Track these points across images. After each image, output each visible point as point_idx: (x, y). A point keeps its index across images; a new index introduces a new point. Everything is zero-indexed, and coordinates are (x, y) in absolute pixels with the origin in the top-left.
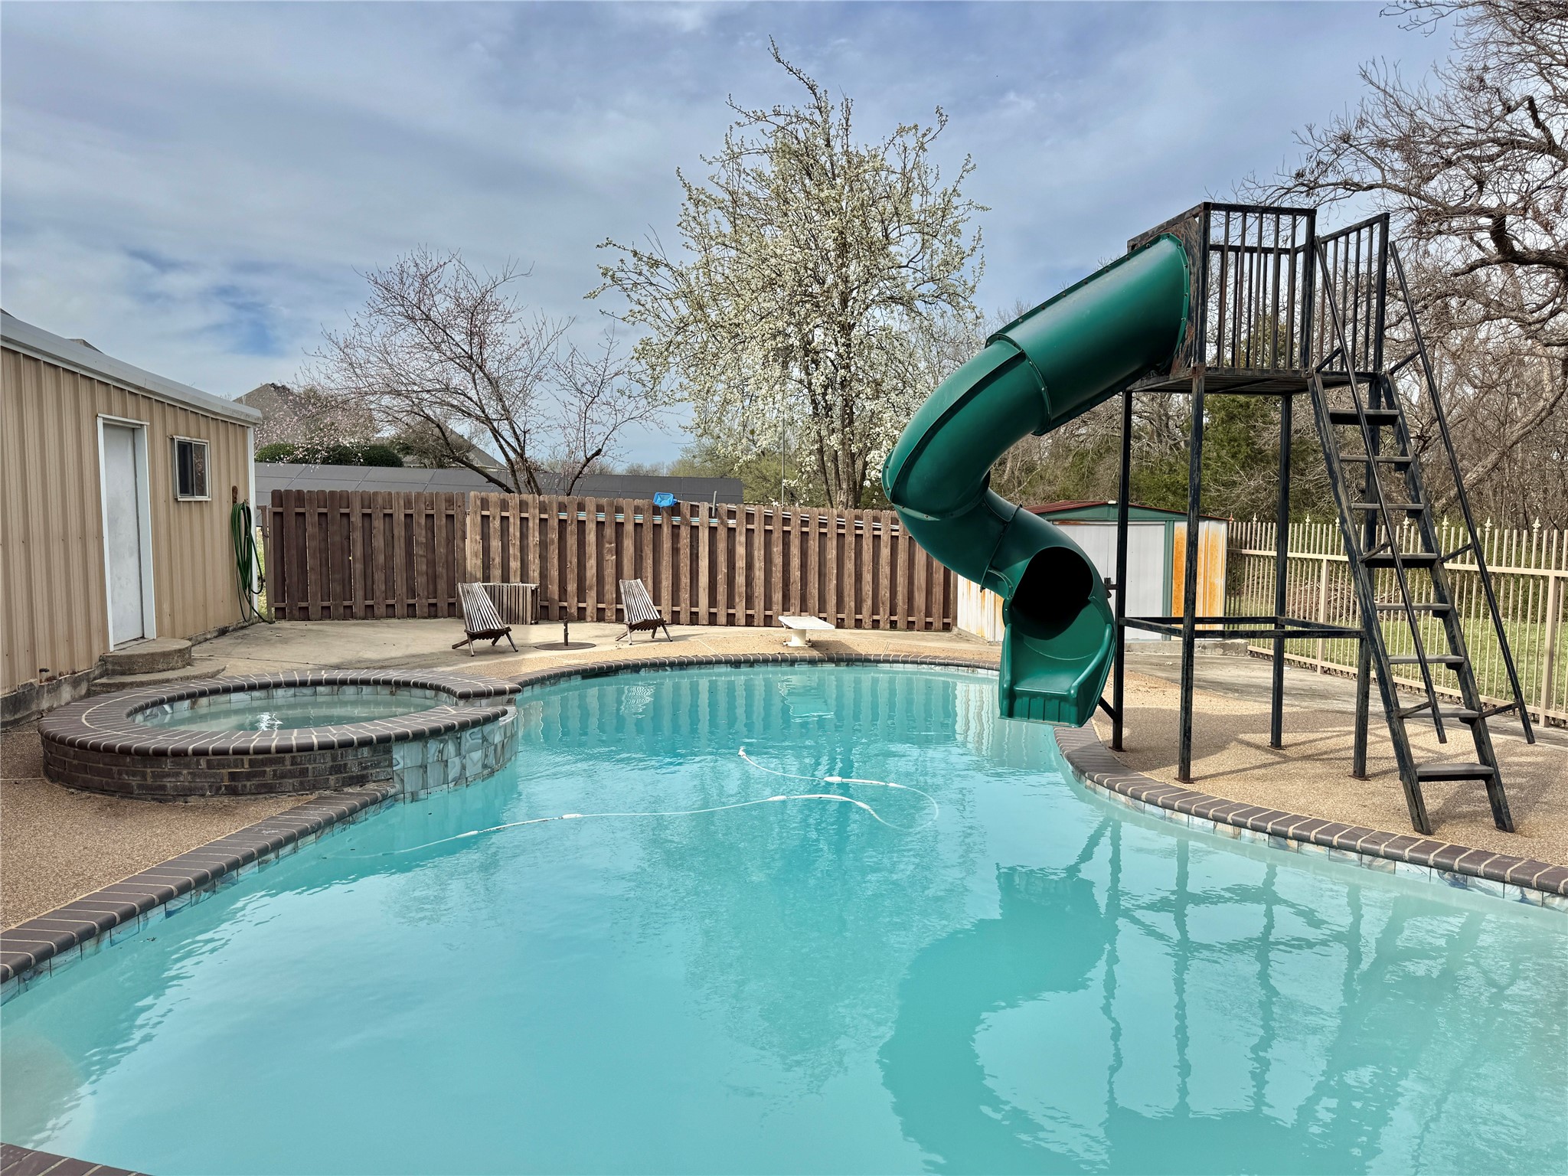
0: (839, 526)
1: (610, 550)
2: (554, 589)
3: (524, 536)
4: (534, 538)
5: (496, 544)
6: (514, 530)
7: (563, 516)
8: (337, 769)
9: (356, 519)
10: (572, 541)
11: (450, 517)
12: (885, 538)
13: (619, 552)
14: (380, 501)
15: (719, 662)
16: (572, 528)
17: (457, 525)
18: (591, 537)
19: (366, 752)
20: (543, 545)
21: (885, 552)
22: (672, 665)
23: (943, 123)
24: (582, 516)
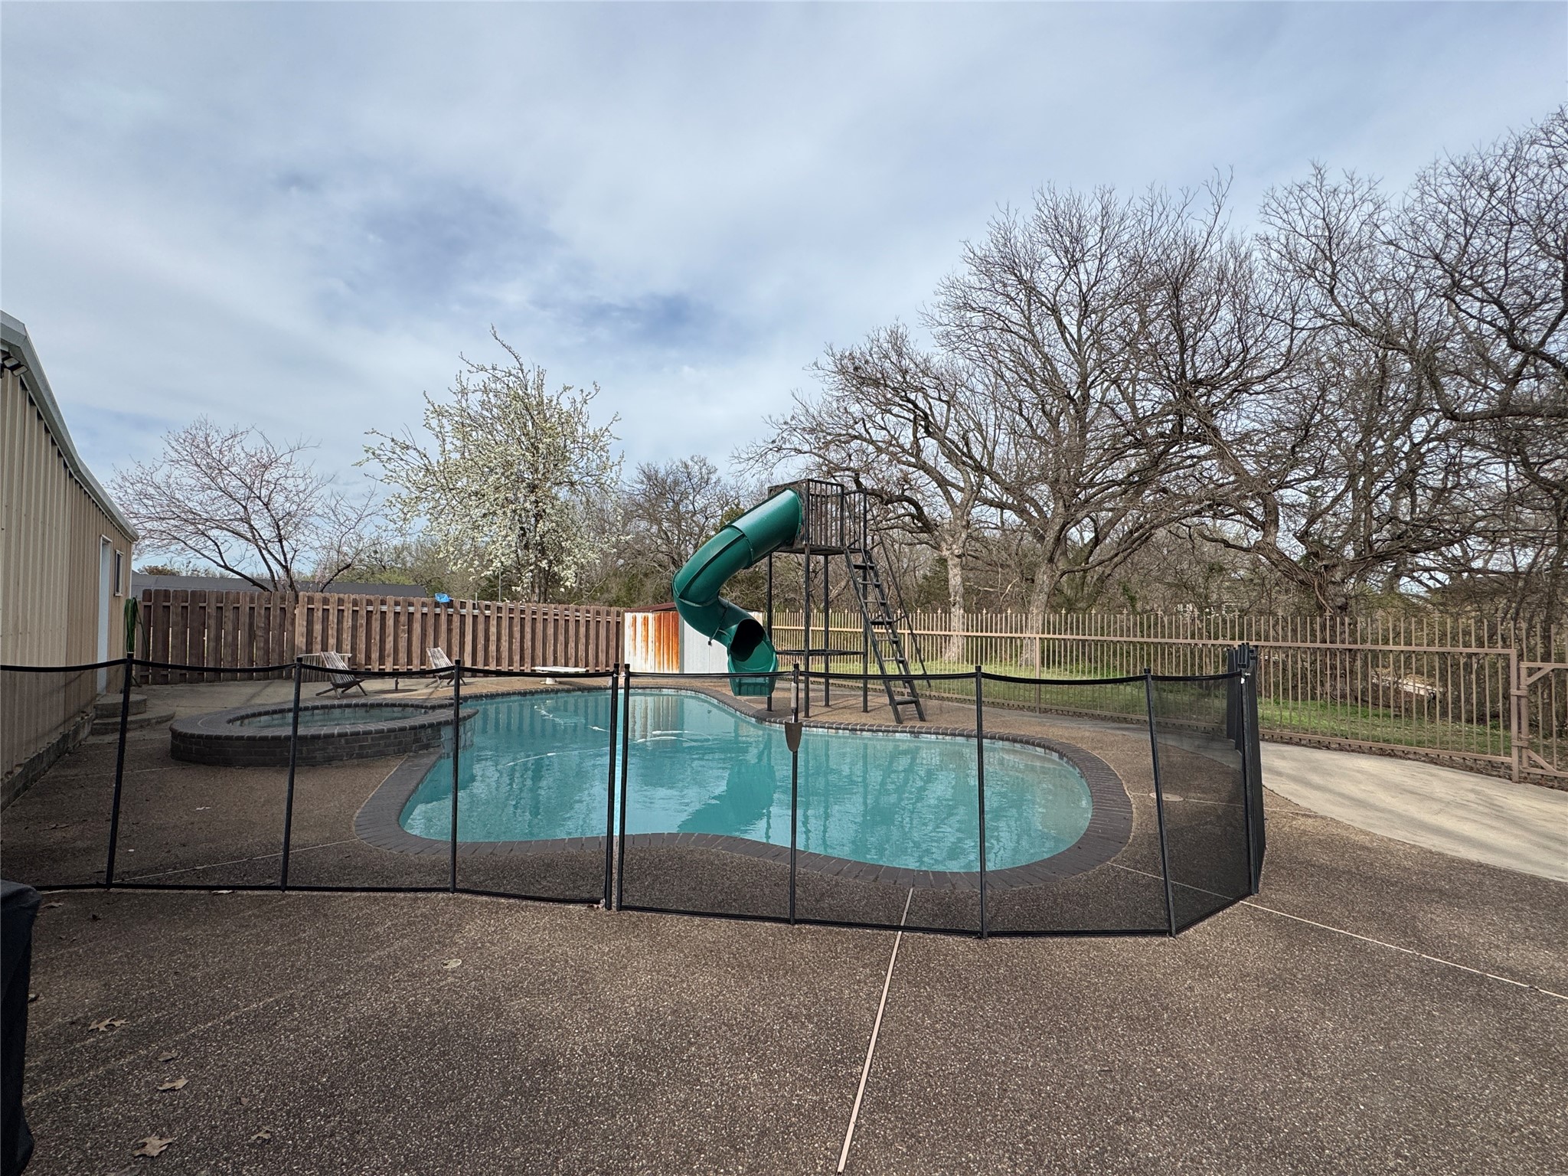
0: (555, 615)
1: (403, 630)
2: (361, 657)
3: (340, 622)
4: (348, 623)
5: (318, 627)
6: (333, 618)
7: (370, 608)
9: (211, 611)
10: (376, 625)
11: (283, 609)
12: (582, 622)
13: (410, 632)
14: (231, 598)
15: (514, 694)
16: (376, 617)
17: (288, 615)
18: (390, 622)
19: (429, 731)
20: (354, 628)
21: (582, 630)
22: (487, 696)
23: (597, 391)
24: (384, 608)
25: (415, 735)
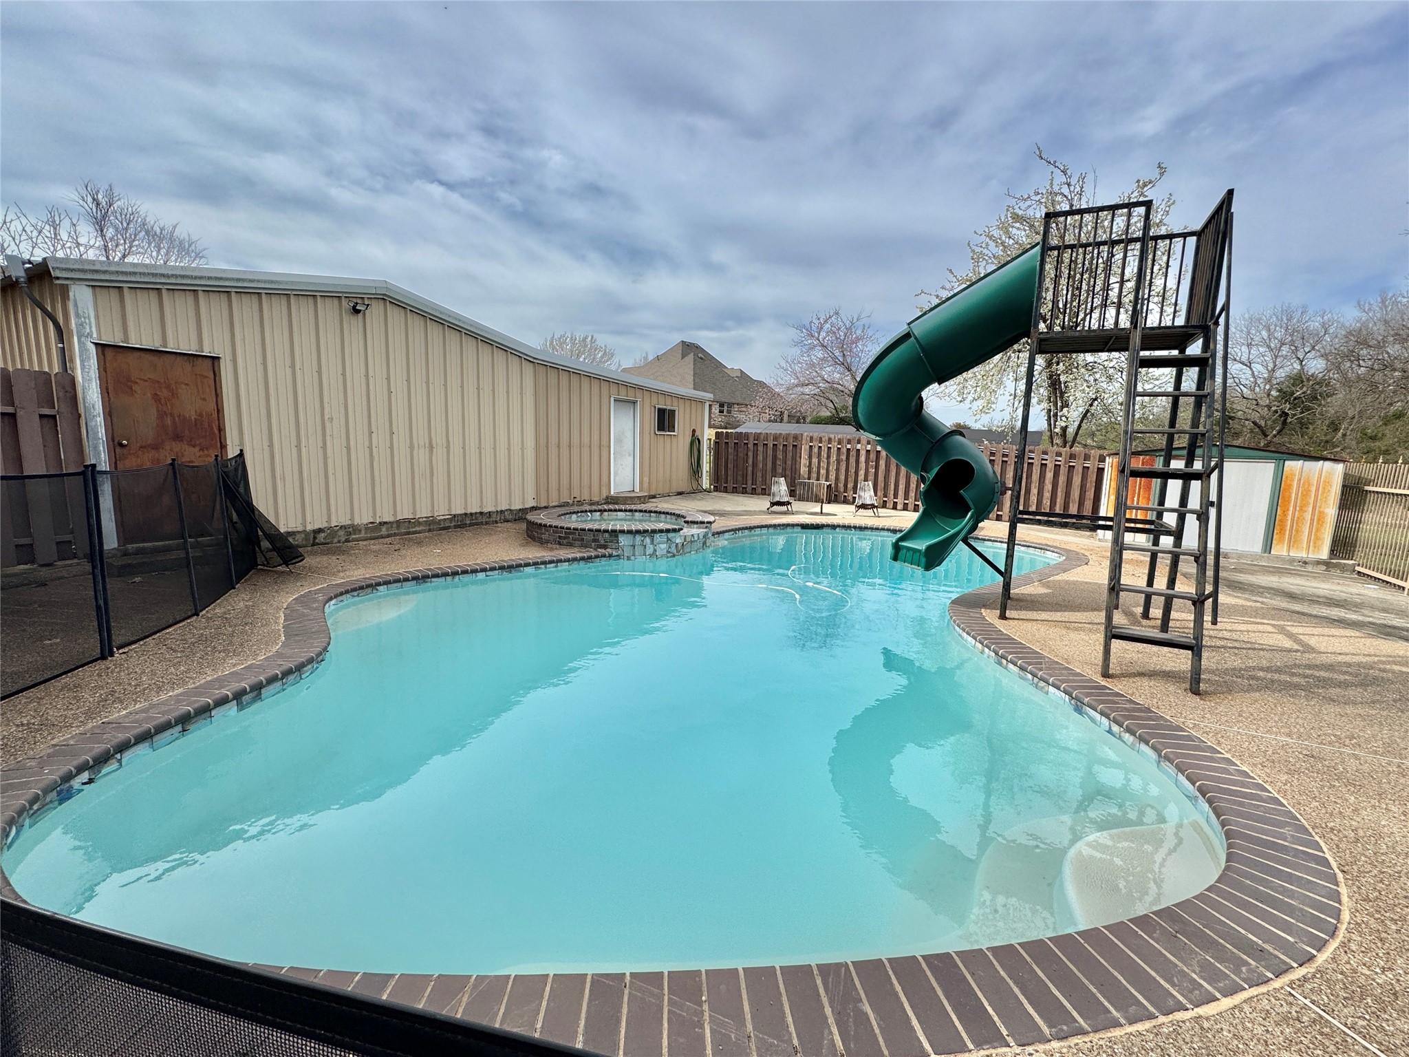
1: (872, 466)
2: (841, 486)
3: (828, 457)
4: (834, 458)
5: (815, 460)
6: (824, 453)
7: (849, 446)
8: (595, 540)
9: (751, 446)
10: (852, 460)
11: (795, 446)
12: (1050, 466)
13: (877, 468)
14: (762, 437)
16: (853, 453)
17: (798, 450)
18: (863, 459)
19: (607, 535)
20: (839, 461)
21: (1049, 475)
23: (1162, 174)
24: (859, 446)
25: (594, 536)
